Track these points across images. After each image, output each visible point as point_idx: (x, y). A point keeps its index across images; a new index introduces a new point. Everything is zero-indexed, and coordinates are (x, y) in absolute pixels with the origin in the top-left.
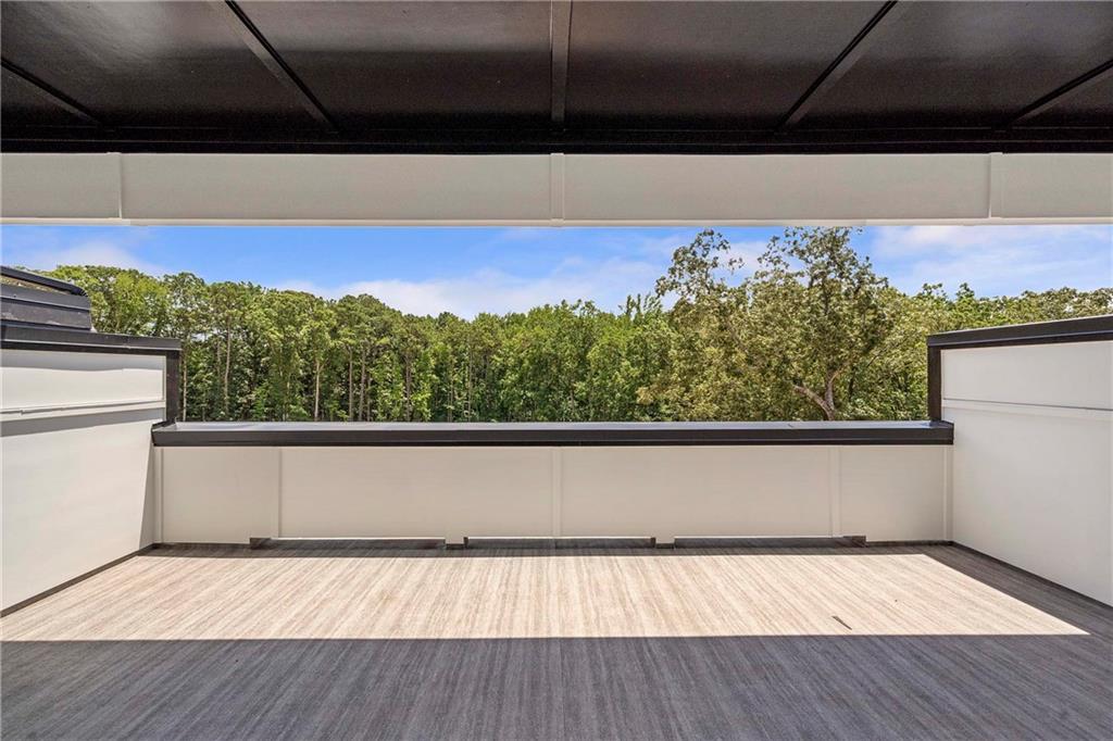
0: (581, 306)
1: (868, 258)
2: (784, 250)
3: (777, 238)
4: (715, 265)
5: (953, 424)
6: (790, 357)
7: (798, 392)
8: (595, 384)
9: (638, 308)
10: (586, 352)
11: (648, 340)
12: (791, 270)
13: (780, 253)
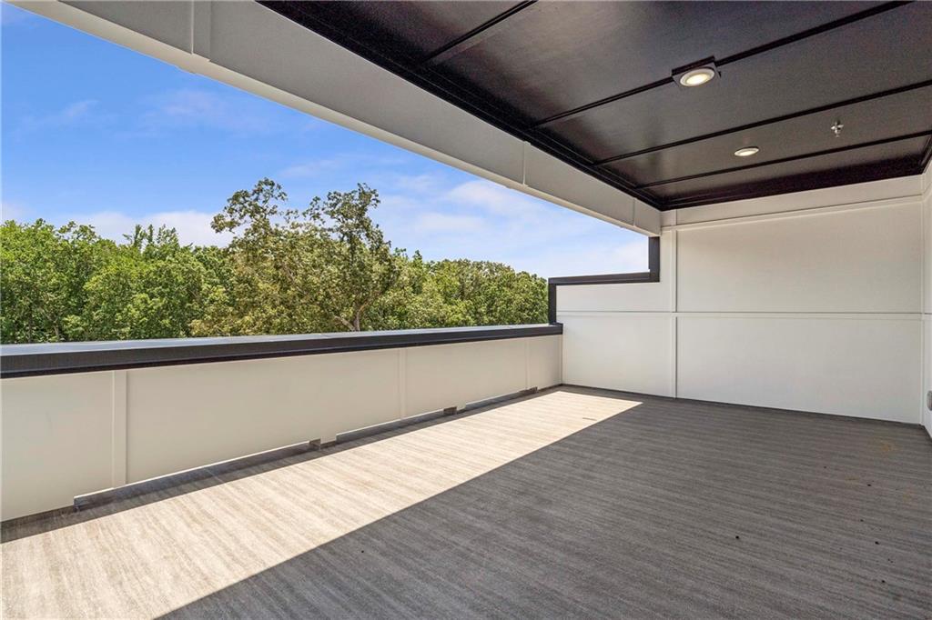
0: (73, 230)
1: (378, 226)
2: (323, 209)
3: (319, 199)
4: (273, 212)
5: (562, 324)
6: (332, 294)
7: (337, 320)
8: (96, 318)
9: (150, 240)
10: (83, 282)
11: (174, 273)
12: (326, 226)
13: (320, 211)
